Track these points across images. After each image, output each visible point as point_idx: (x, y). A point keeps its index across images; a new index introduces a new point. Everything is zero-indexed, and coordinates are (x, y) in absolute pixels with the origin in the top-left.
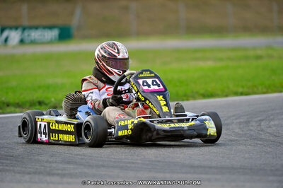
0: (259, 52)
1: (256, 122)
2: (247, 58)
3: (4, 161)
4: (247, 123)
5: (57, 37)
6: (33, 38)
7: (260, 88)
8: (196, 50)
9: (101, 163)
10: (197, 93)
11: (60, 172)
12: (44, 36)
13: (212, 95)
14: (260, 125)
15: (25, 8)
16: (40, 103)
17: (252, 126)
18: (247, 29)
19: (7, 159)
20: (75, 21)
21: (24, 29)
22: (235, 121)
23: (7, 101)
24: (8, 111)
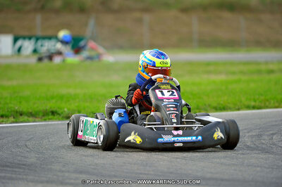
0: (271, 67)
1: (268, 135)
2: (259, 72)
3: (17, 170)
4: (259, 136)
7: (272, 102)
8: (208, 64)
9: (113, 173)
10: (209, 105)
11: (72, 181)
13: (224, 109)
14: (271, 139)
15: (38, 18)
16: (53, 113)
17: (264, 140)
18: (259, 43)
19: (20, 168)
21: (37, 39)
22: (247, 135)
23: (21, 110)
24: (21, 120)
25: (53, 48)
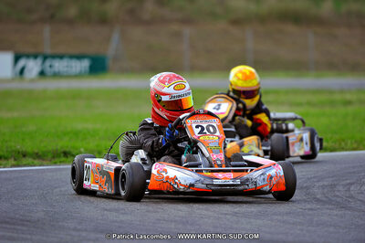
0: (348, 97)
1: (343, 185)
2: (332, 104)
3: (19, 227)
4: (333, 186)
5: (87, 69)
6: (56, 70)
7: (349, 142)
12: (71, 67)
14: (349, 190)
15: (47, 30)
16: (66, 154)
17: (339, 191)
18: (332, 66)
19: (23, 225)
20: (111, 49)
21: (45, 58)
22: (317, 185)
23: (24, 149)
24: (24, 163)
25: (65, 69)
